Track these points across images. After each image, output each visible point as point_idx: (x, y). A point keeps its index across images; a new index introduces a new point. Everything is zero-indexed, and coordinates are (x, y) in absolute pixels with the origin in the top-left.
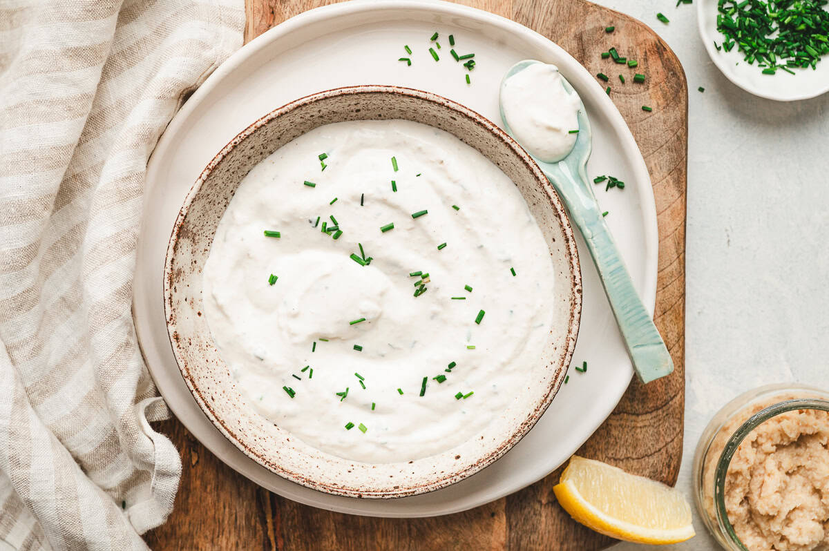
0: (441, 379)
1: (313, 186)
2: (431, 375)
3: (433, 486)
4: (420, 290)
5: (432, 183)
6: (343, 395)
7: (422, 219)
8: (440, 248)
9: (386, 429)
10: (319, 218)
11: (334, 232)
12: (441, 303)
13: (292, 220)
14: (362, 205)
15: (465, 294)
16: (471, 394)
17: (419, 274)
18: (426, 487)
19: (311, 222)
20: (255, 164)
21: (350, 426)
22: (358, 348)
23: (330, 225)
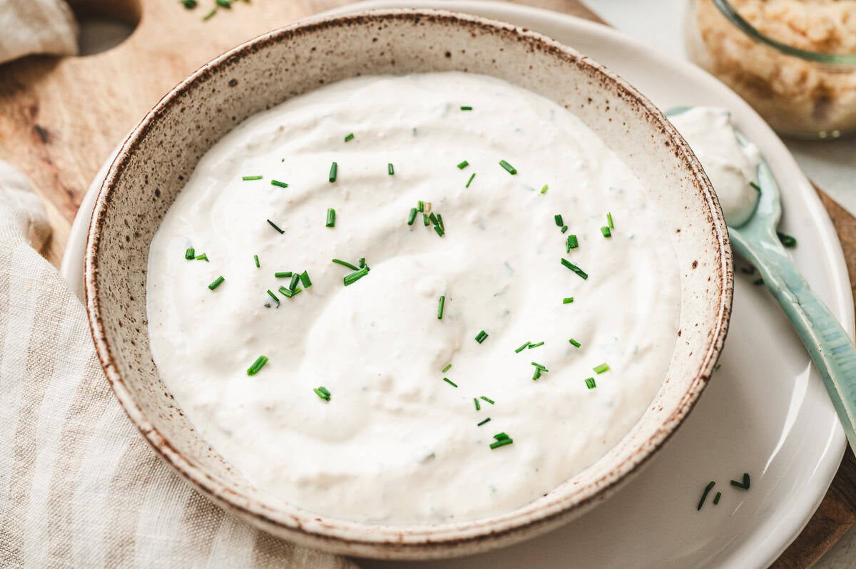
0: (573, 244)
1: (221, 280)
2: (562, 252)
3: (725, 281)
4: (436, 223)
5: (301, 151)
6: (539, 373)
7: (342, 174)
8: (392, 173)
9: (616, 339)
10: (269, 292)
11: (298, 283)
12: (467, 204)
13: (251, 328)
14: (282, 232)
15: (467, 173)
16: (610, 217)
17: (415, 213)
18: (724, 292)
19: (268, 306)
20: (148, 348)
21: (591, 384)
22: (482, 338)
23: (287, 283)
